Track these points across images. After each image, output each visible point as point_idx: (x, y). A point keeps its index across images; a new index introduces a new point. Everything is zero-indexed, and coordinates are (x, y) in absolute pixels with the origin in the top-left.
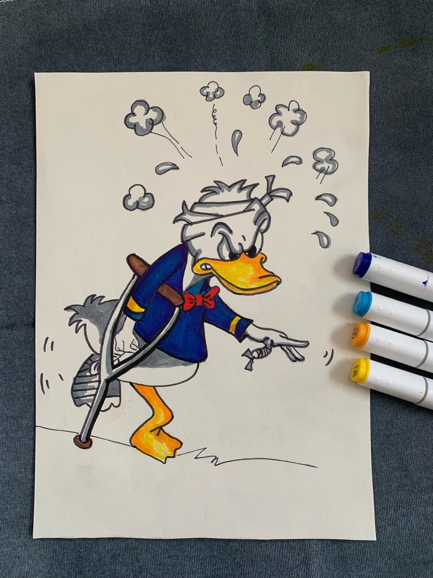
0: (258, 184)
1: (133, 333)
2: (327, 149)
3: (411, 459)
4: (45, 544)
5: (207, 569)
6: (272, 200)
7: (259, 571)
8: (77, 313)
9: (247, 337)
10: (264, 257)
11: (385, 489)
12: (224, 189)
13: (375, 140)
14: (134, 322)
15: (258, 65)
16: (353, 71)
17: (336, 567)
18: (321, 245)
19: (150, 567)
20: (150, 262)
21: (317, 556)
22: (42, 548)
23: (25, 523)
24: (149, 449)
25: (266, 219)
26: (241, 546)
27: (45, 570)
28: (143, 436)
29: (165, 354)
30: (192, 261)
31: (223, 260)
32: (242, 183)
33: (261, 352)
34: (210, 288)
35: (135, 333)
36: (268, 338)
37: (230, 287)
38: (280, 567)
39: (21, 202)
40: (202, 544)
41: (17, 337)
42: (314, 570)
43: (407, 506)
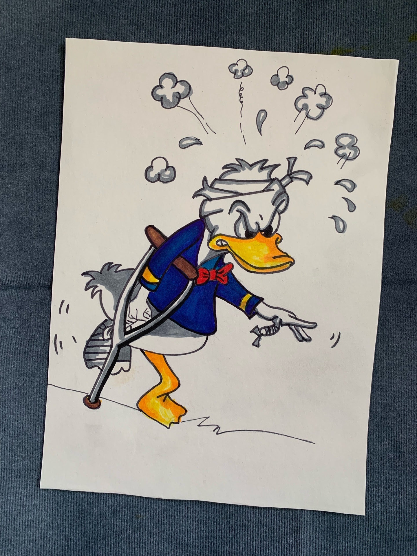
0: (279, 165)
1: (147, 302)
2: (350, 135)
3: (405, 441)
4: (50, 496)
5: (202, 530)
6: (292, 181)
7: (251, 535)
8: (94, 279)
9: (257, 314)
10: (280, 237)
11: (378, 468)
12: (245, 167)
13: (398, 129)
14: (148, 292)
15: (287, 45)
16: (382, 59)
17: (325, 537)
18: (337, 230)
19: (148, 525)
20: (168, 234)
21: (307, 526)
22: (47, 500)
23: (32, 475)
24: (154, 414)
25: (284, 200)
26: (236, 511)
27: (49, 520)
28: (149, 401)
29: (176, 324)
30: (208, 237)
31: (239, 237)
32: (263, 162)
33: (269, 330)
34: (224, 264)
35: (148, 302)
36: (277, 317)
37: (244, 264)
38: (271, 533)
39: (44, 167)
40: (199, 506)
41: (33, 298)
42: (304, 538)
43: (397, 485)
